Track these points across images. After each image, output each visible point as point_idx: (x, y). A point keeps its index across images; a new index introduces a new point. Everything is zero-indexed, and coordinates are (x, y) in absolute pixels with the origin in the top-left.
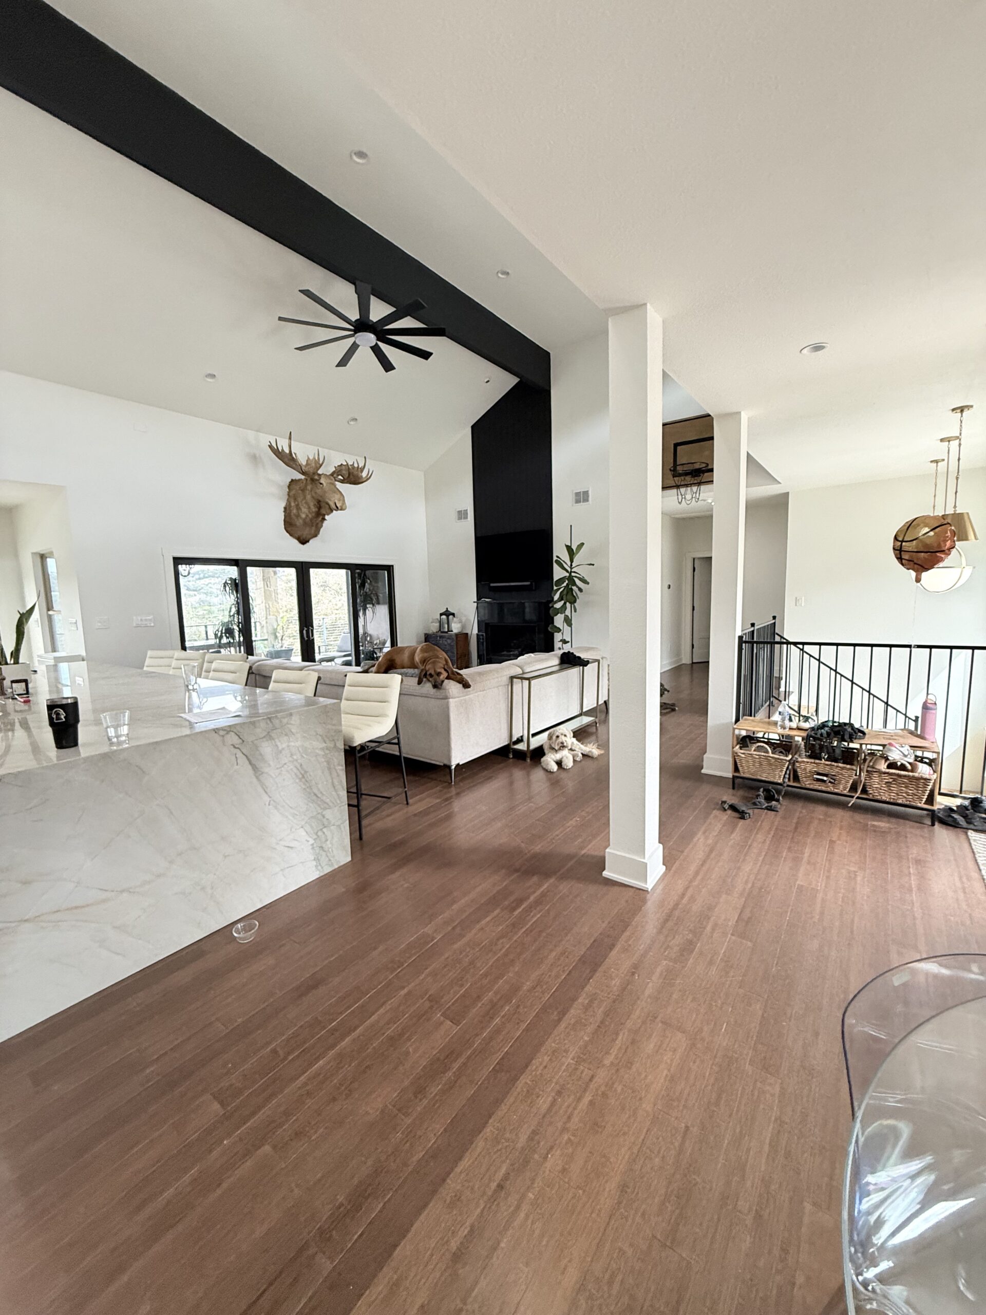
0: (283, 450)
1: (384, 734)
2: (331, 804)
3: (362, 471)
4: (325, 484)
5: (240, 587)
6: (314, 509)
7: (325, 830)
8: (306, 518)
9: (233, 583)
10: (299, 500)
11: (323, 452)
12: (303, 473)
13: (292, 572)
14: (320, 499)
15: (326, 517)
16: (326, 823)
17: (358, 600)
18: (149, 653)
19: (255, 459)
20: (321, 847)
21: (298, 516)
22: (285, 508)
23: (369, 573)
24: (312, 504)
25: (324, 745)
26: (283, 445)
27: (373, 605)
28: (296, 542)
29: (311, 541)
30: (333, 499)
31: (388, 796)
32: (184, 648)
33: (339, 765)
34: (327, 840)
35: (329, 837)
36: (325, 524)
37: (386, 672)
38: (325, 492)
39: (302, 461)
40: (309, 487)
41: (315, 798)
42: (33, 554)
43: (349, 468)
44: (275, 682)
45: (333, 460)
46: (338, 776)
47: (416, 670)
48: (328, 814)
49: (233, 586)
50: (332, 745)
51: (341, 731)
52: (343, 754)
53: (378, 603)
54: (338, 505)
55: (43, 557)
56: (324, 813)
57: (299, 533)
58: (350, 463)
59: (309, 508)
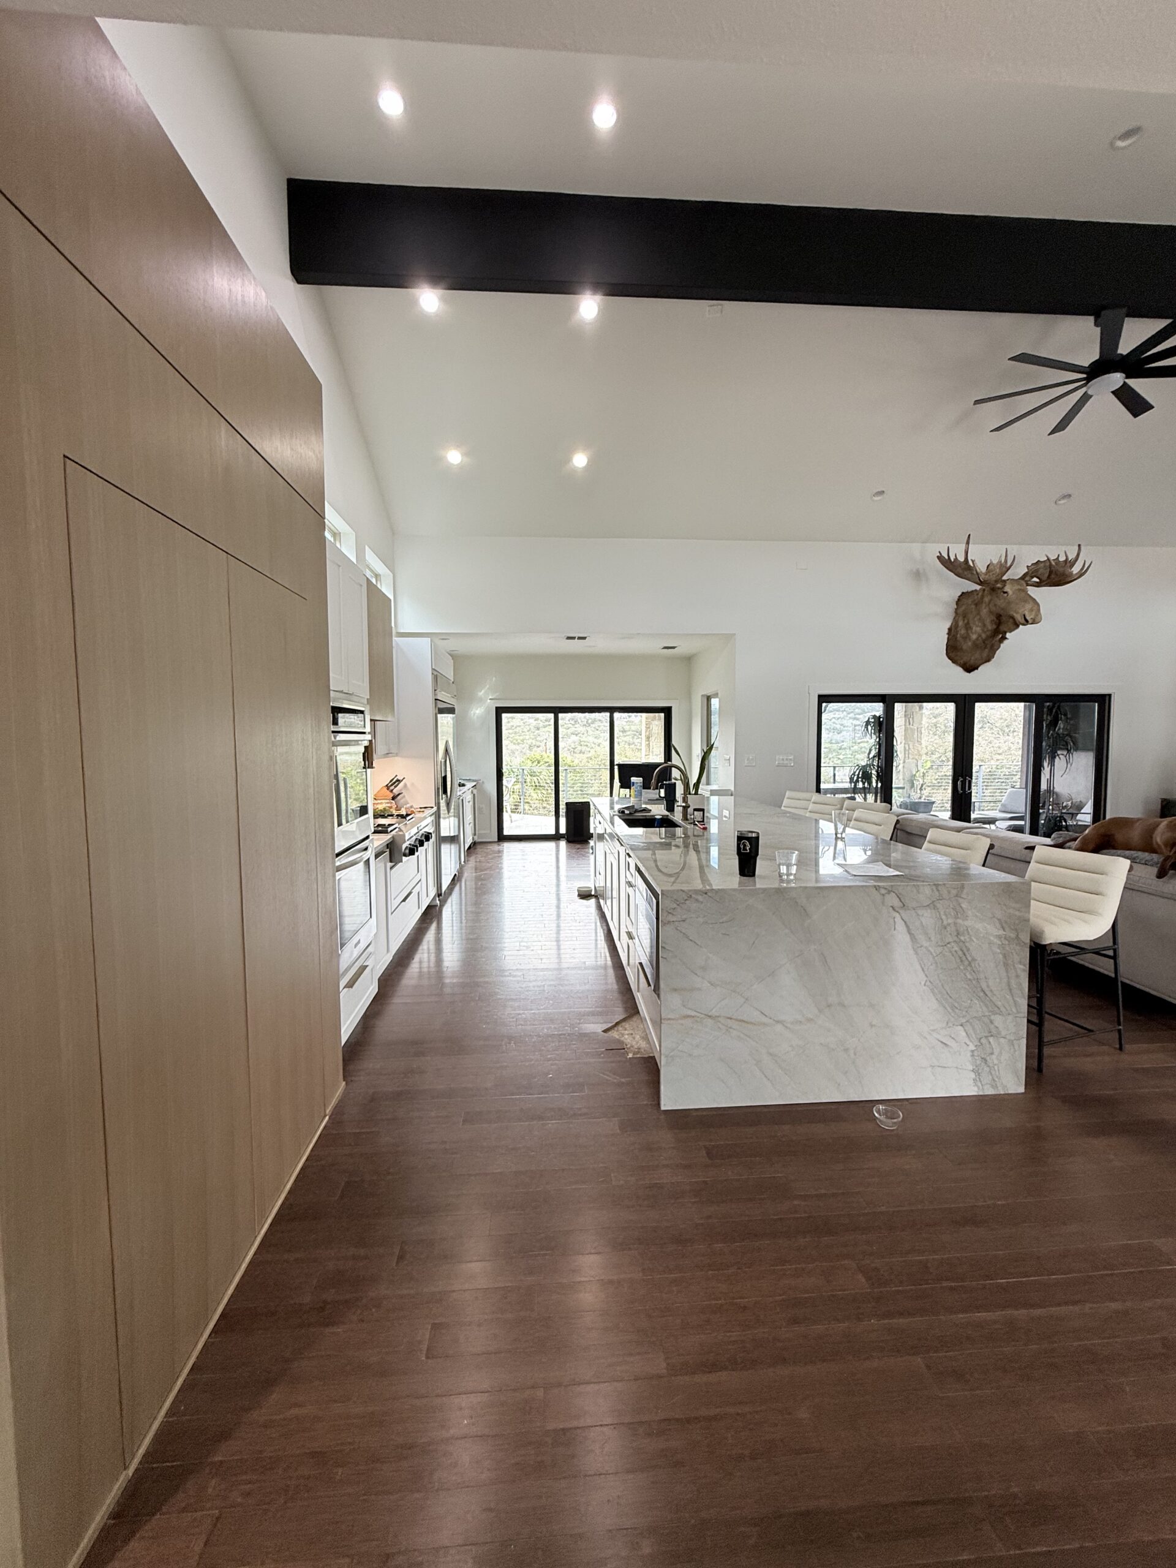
0: (956, 559)
1: (1092, 939)
2: (1003, 1009)
3: (1072, 565)
4: (1010, 593)
5: (884, 727)
6: (990, 627)
7: (991, 1039)
8: (977, 639)
9: (877, 722)
10: (971, 616)
11: (1013, 550)
12: (981, 583)
13: (951, 707)
14: (1002, 612)
15: (1008, 635)
16: (994, 1031)
17: (1044, 744)
18: (788, 794)
19: (918, 576)
20: (985, 1060)
21: (966, 638)
22: (950, 630)
23: (1066, 706)
24: (988, 622)
25: (1001, 932)
26: (957, 553)
27: (1069, 751)
28: (960, 669)
29: (979, 669)
30: (1020, 611)
31: (1090, 1028)
32: (818, 790)
33: (1020, 963)
34: (992, 1054)
35: (996, 1051)
36: (1004, 645)
37: (1096, 850)
38: (1009, 603)
39: (982, 567)
40: (986, 599)
41: (982, 994)
42: (702, 696)
43: (1051, 564)
44: (930, 842)
45: (1027, 556)
46: (1017, 976)
47: (1154, 856)
48: (998, 1020)
49: (877, 724)
50: (1013, 935)
51: (1028, 920)
52: (1027, 951)
53: (1076, 750)
54: (1028, 618)
55: (709, 698)
56: (992, 1017)
57: (965, 659)
58: (1052, 558)
59: (984, 625)
